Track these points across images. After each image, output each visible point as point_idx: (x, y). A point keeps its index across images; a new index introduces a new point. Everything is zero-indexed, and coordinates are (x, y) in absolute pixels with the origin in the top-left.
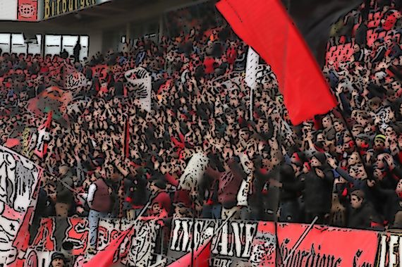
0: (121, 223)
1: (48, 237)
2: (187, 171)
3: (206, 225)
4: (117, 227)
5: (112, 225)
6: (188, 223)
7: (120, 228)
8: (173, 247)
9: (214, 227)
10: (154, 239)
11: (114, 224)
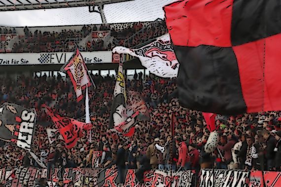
0: (171, 172)
1: (132, 181)
2: (208, 142)
3: (220, 172)
4: (169, 174)
5: (166, 173)
6: (210, 172)
7: (171, 175)
8: (201, 186)
9: (223, 174)
10: (191, 181)
11: (167, 173)
